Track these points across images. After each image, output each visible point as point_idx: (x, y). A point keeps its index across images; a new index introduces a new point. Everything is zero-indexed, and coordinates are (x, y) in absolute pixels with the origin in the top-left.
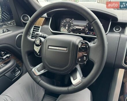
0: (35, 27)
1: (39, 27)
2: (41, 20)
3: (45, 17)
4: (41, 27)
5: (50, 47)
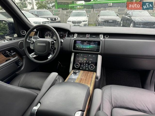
0: (29, 37)
1: (32, 37)
2: (33, 33)
3: (35, 31)
4: (33, 37)
5: (38, 44)
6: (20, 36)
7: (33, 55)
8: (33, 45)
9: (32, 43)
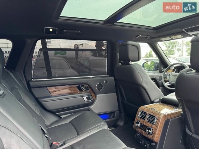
2: (171, 70)
5: (172, 76)
6: (161, 72)
7: (167, 84)
8: (169, 77)
9: (169, 75)
